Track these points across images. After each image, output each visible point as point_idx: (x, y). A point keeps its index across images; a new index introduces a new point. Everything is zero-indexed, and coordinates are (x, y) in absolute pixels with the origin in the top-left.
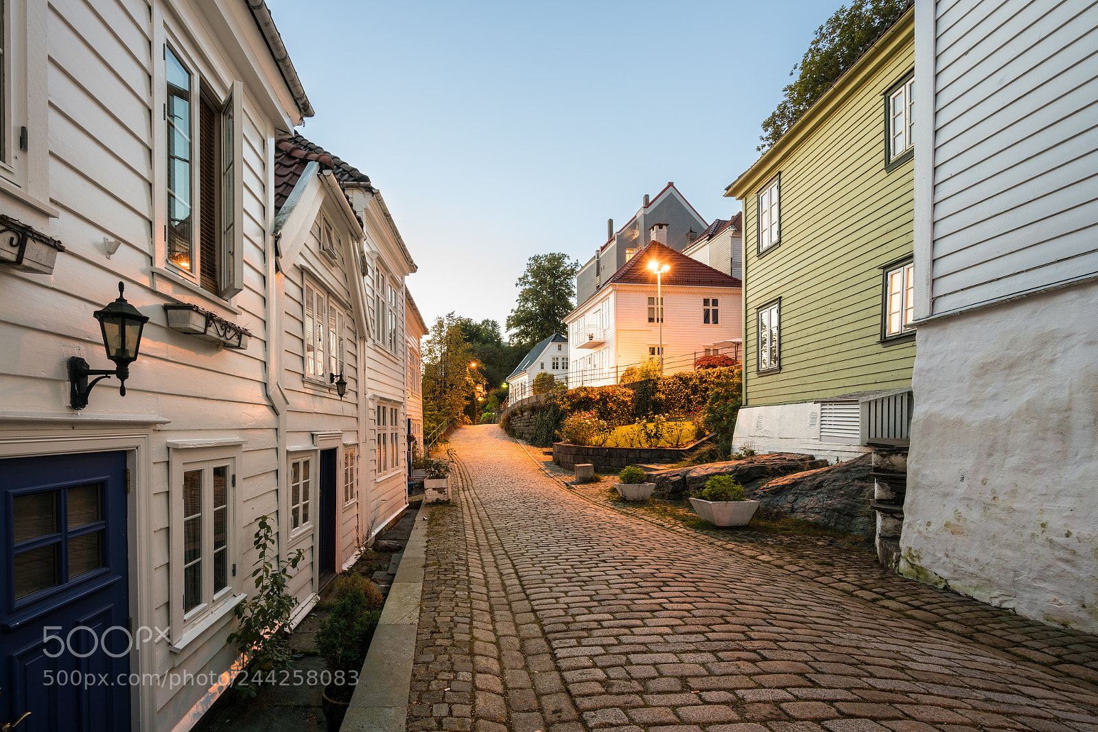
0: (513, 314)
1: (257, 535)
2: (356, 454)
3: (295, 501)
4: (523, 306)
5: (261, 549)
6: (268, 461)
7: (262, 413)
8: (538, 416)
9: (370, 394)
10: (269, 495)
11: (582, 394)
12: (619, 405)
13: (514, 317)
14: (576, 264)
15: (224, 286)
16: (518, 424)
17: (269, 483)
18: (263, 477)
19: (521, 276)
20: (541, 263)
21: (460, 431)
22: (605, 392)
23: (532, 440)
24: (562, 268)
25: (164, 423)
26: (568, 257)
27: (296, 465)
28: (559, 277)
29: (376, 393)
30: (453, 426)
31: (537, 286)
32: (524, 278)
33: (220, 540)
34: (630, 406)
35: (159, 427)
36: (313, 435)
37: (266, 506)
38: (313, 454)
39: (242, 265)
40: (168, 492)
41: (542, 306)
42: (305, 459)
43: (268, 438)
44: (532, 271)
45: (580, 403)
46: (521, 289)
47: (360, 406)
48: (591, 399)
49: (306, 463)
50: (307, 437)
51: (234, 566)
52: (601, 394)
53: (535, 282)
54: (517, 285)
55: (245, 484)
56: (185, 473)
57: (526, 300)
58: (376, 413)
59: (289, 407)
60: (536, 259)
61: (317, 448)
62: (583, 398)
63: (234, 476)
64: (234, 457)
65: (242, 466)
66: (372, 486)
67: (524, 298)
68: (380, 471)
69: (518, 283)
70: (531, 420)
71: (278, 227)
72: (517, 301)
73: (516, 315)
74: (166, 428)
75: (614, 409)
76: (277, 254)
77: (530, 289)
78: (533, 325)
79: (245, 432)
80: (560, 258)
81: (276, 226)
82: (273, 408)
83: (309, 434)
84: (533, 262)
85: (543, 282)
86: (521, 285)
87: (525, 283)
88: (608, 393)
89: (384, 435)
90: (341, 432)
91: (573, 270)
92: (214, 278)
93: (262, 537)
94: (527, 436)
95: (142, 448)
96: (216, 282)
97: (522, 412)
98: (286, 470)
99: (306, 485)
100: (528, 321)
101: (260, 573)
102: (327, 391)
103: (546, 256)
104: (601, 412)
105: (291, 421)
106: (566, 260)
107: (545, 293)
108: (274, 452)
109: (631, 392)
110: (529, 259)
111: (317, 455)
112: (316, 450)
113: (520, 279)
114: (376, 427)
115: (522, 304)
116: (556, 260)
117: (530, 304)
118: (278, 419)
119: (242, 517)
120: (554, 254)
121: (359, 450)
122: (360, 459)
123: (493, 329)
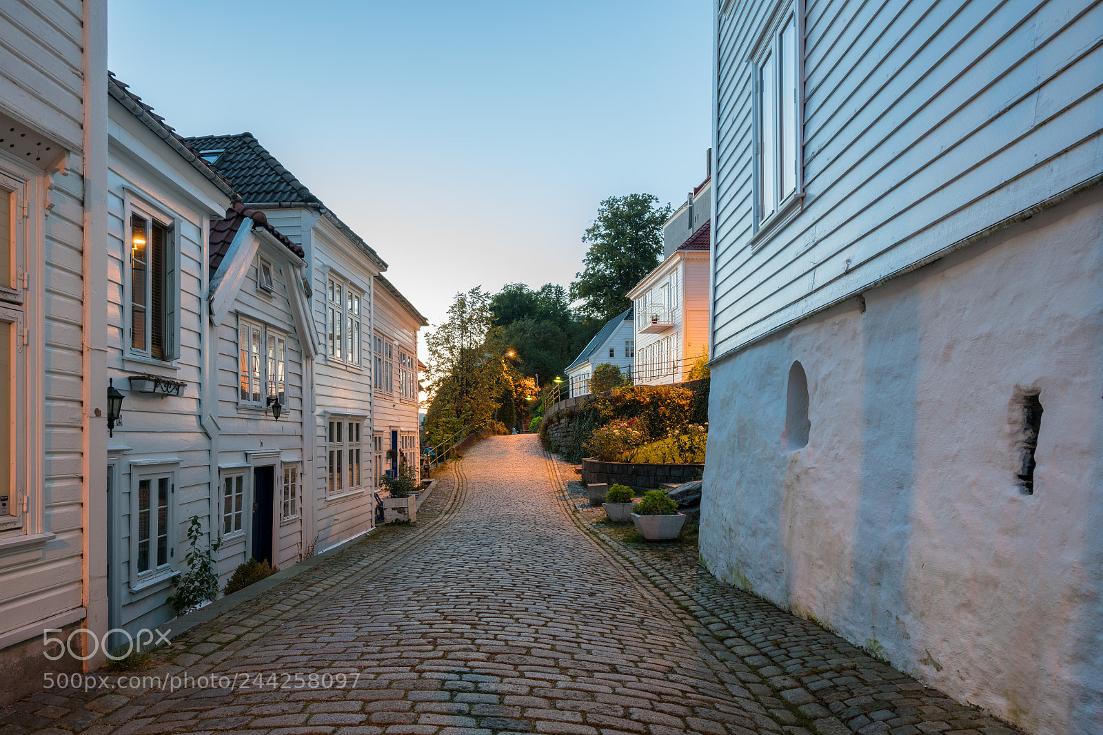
0: (579, 280)
1: (190, 529)
2: (298, 472)
3: (228, 509)
4: (593, 268)
5: (192, 540)
6: (202, 475)
7: (196, 438)
8: (575, 424)
9: (319, 411)
10: (202, 502)
11: (628, 397)
12: (673, 410)
13: (579, 284)
14: (668, 209)
15: (167, 353)
16: (555, 435)
17: (202, 492)
18: (197, 488)
19: (591, 226)
20: (618, 208)
21: (484, 444)
22: (657, 393)
23: (569, 454)
24: (647, 216)
25: (129, 450)
26: (656, 199)
27: (228, 481)
28: (644, 227)
29: (328, 409)
30: (475, 437)
31: (613, 241)
32: (593, 230)
33: (163, 528)
34: (687, 411)
35: (125, 452)
36: (246, 454)
37: (200, 510)
38: (247, 471)
39: (180, 331)
40: (130, 493)
41: (619, 267)
42: (238, 475)
43: (202, 457)
44: (606, 219)
45: (626, 407)
46: (589, 245)
47: (304, 424)
48: (639, 402)
49: (239, 479)
50: (241, 455)
51: (172, 549)
52: (652, 397)
53: (609, 235)
54: (584, 239)
55: (182, 492)
56: (141, 482)
57: (597, 260)
58: (328, 430)
59: (220, 432)
60: (611, 203)
61: (249, 465)
62: (630, 401)
63: (173, 485)
64: (173, 472)
65: (180, 478)
66: (321, 504)
67: (595, 257)
68: (332, 489)
69: (586, 236)
70: (569, 429)
71: (212, 291)
72: (584, 261)
73: (583, 282)
74: (129, 453)
75: (667, 415)
76: (211, 312)
77: (603, 244)
78: (605, 295)
79: (181, 453)
80: (646, 200)
81: (210, 291)
82: (206, 434)
83: (243, 453)
84: (606, 207)
85: (620, 234)
86: (591, 239)
87: (596, 237)
88: (661, 395)
89: (339, 452)
90: (279, 450)
91: (663, 218)
92: (161, 346)
93: (193, 531)
94: (564, 450)
95: (116, 465)
96: (162, 349)
97: (559, 419)
98: (218, 482)
99: (239, 498)
100: (599, 288)
101: (192, 556)
102: (264, 414)
103: (625, 199)
104: (651, 419)
105: (223, 443)
106: (653, 204)
107: (623, 250)
108: (207, 468)
109: (690, 393)
110: (602, 204)
111: (250, 471)
112: (249, 467)
113: (589, 231)
114: (328, 443)
115: (591, 266)
116: (639, 204)
117: (602, 266)
118: (211, 443)
119: (180, 514)
120: (636, 195)
121: (303, 468)
122: (304, 477)
123: (558, 298)
